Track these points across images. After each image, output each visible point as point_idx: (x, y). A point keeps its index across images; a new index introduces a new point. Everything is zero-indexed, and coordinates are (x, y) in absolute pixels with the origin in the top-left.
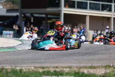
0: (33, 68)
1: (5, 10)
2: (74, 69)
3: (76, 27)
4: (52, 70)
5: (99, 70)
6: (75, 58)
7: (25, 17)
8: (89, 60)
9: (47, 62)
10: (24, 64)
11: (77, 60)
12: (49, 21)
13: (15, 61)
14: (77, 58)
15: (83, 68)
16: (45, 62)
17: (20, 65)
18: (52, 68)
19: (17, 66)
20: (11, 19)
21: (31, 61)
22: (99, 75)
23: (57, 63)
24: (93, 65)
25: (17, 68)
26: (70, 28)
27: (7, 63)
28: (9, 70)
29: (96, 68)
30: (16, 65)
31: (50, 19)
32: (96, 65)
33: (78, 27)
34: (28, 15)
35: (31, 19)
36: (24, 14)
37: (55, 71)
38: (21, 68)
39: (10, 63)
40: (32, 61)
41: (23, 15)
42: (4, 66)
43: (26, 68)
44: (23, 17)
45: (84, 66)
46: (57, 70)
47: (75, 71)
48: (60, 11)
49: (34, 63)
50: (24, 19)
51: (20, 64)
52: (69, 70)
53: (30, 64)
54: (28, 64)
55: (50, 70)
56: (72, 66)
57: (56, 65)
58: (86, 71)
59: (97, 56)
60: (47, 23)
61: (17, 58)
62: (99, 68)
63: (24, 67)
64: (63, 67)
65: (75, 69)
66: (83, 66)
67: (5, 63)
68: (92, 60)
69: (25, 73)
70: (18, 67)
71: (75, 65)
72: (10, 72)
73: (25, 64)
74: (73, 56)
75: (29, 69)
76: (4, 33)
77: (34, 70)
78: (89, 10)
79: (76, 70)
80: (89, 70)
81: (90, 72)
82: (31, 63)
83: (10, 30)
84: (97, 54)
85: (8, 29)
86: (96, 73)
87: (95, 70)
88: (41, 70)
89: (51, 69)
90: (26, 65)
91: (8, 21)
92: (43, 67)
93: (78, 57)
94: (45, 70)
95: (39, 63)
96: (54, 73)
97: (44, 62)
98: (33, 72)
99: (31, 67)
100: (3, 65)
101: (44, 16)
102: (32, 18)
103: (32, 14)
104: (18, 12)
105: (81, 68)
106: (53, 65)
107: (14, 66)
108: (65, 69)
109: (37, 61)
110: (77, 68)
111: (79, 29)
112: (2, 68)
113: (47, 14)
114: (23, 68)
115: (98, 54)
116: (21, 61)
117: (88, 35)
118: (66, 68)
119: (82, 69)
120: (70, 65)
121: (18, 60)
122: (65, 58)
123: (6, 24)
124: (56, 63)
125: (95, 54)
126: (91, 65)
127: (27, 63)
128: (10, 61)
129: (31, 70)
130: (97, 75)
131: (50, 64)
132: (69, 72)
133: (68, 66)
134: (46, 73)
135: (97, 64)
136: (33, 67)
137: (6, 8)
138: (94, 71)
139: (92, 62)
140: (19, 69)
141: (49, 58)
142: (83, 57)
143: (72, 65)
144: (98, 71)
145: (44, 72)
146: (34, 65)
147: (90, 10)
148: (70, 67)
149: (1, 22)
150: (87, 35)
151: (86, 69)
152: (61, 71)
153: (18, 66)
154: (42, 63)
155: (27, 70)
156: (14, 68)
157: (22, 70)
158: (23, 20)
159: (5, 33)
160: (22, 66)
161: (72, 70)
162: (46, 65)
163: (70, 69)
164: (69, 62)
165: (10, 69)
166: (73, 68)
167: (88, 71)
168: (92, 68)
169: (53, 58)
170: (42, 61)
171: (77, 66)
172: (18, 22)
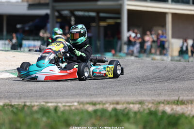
0: (76, 104)
1: (26, 4)
2: (147, 106)
3: (148, 33)
4: (110, 108)
5: (192, 108)
6: (150, 86)
7: (61, 16)
8: (173, 90)
9: (100, 94)
10: (61, 97)
11: (152, 91)
12: (103, 24)
13: (45, 93)
14: (152, 86)
15: (163, 103)
16: (98, 93)
17: (54, 99)
18: (109, 104)
19: (49, 100)
20: (37, 20)
21: (72, 92)
22: (191, 116)
23: (118, 95)
24: (181, 98)
25: (50, 105)
26: (139, 35)
27: (32, 96)
28: (35, 108)
29: (186, 103)
30: (47, 99)
31: (104, 19)
32: (185, 98)
33: (153, 32)
34: (66, 13)
35: (70, 20)
36: (58, 11)
37: (115, 110)
38: (55, 104)
39: (37, 96)
40: (74, 93)
41: (56, 14)
42: (26, 101)
43: (64, 104)
44: (57, 17)
45: (165, 100)
46: (119, 107)
47: (149, 109)
48: (121, 6)
49: (78, 96)
50: (59, 20)
51: (53, 97)
52: (138, 108)
53: (71, 98)
54: (68, 98)
55: (107, 108)
56: (144, 101)
57: (117, 99)
58: (168, 109)
59: (186, 82)
60: (99, 26)
61: (49, 88)
62: (192, 103)
63: (62, 103)
64: (129, 103)
65: (150, 105)
66: (163, 101)
67: (28, 97)
68: (179, 89)
69: (63, 113)
70: (51, 102)
71: (149, 98)
72: (36, 112)
73: (63, 97)
74: (145, 83)
75: (69, 106)
76: (25, 45)
77: (78, 107)
78: (172, 4)
79: (152, 107)
80: (174, 107)
81: (176, 110)
82: (72, 95)
83: (34, 40)
84: (187, 80)
85: (31, 38)
86: (185, 112)
87: (183, 107)
88: (91, 108)
89: (107, 105)
90: (65, 100)
91: (31, 23)
92: (94, 103)
93: (155, 85)
94: (98, 107)
95: (87, 95)
96: (113, 113)
97: (96, 95)
98: (76, 111)
99: (73, 102)
100: (25, 99)
101: (93, 14)
102: (73, 19)
103: (72, 12)
104: (48, 9)
105: (159, 103)
106: (111, 99)
107: (44, 102)
108: (131, 106)
109: (84, 93)
110: (153, 103)
111: (154, 37)
112: (23, 104)
113: (98, 11)
114: (60, 104)
115: (189, 79)
116: (55, 93)
117: (171, 46)
118: (133, 103)
119: (162, 105)
120: (140, 98)
121: (50, 91)
122: (131, 87)
123: (27, 28)
124: (116, 94)
125: (183, 80)
126: (177, 98)
127: (66, 96)
128: (36, 92)
129: (73, 108)
130: (189, 115)
131: (106, 97)
132: (139, 111)
133: (137, 100)
134: (99, 114)
135: (187, 96)
136: (76, 102)
137: (27, 1)
138: (182, 109)
139: (179, 93)
140: (52, 106)
141: (104, 88)
142: (163, 84)
143: (144, 98)
144: (190, 108)
145: (95, 111)
146: (77, 100)
147: (174, 3)
148: (141, 103)
149: (19, 26)
150: (168, 47)
151: (168, 105)
152: (126, 108)
153: (51, 100)
154: (91, 95)
155: (67, 108)
156: (43, 105)
157: (58, 108)
158: (57, 22)
159: (27, 45)
160: (58, 100)
161: (145, 107)
162: (99, 99)
163: (140, 106)
164: (138, 94)
165: (37, 106)
166: (146, 104)
167: (172, 109)
168: (179, 103)
169: (111, 87)
170: (92, 93)
171: (153, 100)
172: (49, 26)
